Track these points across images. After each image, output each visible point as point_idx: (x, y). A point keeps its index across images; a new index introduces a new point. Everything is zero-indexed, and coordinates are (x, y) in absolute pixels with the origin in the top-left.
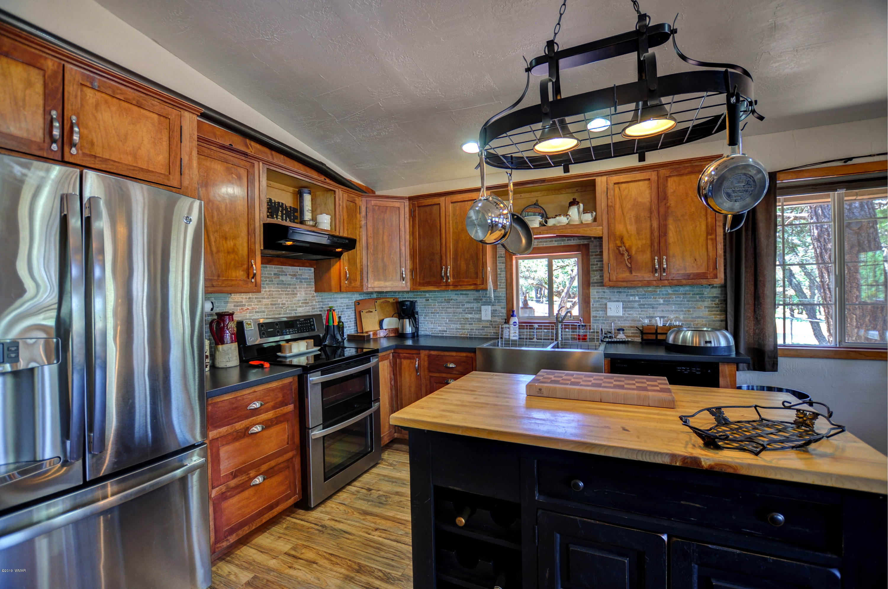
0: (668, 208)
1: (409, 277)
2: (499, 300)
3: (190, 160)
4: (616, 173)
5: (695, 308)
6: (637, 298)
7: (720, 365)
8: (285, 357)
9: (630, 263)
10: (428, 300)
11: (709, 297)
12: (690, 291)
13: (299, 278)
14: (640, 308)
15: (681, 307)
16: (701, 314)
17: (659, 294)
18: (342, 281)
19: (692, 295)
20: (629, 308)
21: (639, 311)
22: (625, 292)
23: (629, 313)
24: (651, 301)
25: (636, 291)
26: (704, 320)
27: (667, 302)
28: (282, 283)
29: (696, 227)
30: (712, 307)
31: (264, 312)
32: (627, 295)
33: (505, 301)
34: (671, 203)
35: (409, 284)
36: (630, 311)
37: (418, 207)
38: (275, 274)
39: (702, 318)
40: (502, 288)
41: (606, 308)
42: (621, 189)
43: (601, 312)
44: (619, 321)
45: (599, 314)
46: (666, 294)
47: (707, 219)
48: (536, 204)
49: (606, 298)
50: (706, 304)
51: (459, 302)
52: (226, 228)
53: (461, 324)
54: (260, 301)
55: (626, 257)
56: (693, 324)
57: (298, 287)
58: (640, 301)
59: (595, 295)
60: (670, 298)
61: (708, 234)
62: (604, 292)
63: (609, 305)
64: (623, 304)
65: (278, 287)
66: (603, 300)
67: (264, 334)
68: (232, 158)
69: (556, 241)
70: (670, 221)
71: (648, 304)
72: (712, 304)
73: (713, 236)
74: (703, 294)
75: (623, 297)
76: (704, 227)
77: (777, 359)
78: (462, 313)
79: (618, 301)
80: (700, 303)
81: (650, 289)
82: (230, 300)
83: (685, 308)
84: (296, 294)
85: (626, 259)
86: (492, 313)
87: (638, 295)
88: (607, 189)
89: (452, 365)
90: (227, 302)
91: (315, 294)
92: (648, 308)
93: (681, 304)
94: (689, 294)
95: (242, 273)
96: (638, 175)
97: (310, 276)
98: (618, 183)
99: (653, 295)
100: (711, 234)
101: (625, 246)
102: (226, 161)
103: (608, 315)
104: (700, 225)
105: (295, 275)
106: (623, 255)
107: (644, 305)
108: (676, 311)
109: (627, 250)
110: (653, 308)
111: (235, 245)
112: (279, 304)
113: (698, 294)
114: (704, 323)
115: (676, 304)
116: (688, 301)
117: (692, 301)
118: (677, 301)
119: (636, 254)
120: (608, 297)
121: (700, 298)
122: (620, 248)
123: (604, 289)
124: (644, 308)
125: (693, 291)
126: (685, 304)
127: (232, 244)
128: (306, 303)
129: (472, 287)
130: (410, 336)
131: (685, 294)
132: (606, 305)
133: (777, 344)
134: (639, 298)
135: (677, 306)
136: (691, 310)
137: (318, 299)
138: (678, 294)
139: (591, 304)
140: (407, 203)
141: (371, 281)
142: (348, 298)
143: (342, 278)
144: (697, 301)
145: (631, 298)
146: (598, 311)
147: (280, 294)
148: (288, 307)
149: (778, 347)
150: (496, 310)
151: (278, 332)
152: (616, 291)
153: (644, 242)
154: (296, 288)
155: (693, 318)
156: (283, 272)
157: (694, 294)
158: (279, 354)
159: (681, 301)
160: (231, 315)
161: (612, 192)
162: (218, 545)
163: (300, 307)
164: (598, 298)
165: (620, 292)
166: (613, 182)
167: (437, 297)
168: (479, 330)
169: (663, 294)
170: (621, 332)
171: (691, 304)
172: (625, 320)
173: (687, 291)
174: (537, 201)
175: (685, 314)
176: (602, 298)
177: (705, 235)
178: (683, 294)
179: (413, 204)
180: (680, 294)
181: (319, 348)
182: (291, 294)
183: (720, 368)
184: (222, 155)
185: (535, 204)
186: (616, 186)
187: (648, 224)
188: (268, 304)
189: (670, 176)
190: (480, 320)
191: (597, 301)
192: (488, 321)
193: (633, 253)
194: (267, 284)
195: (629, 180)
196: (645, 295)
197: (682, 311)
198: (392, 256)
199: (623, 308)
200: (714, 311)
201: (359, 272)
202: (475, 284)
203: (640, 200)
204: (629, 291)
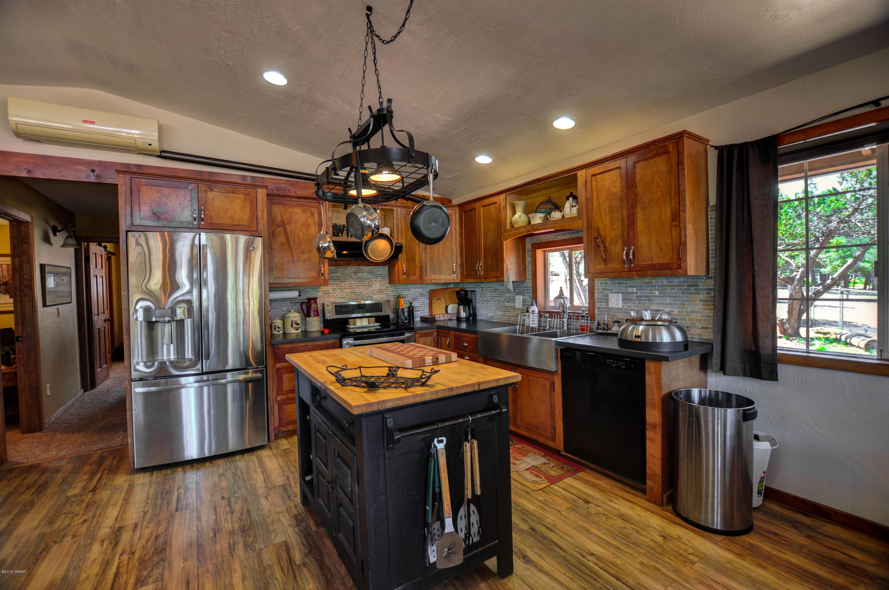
0: (636, 195)
1: (459, 271)
2: (527, 290)
3: (263, 214)
4: (593, 165)
5: (690, 301)
6: (635, 290)
7: (646, 362)
8: (349, 328)
9: (605, 255)
10: (483, 290)
11: (704, 289)
12: (684, 282)
13: (374, 274)
14: (638, 300)
15: (677, 300)
16: (696, 308)
17: (655, 286)
18: (400, 276)
19: (687, 286)
20: (628, 299)
21: (636, 303)
22: (624, 283)
23: (629, 305)
24: (647, 293)
25: (633, 282)
26: (699, 315)
27: (663, 295)
28: (360, 278)
29: (661, 213)
30: (707, 301)
31: (345, 298)
32: (626, 287)
33: (531, 291)
34: (639, 189)
35: (459, 277)
36: (629, 303)
37: (464, 212)
38: (354, 272)
39: (697, 312)
40: (529, 279)
41: (608, 299)
42: (598, 180)
43: (604, 304)
44: (619, 313)
45: (603, 305)
46: (662, 286)
47: (671, 203)
48: (549, 201)
49: (608, 290)
50: (701, 297)
51: (502, 292)
52: (304, 247)
53: (503, 311)
54: (342, 291)
55: (602, 249)
56: (688, 319)
57: (373, 280)
58: (637, 293)
59: (598, 286)
60: (665, 290)
61: (673, 220)
62: (607, 283)
63: (611, 296)
64: (622, 296)
65: (356, 281)
66: (606, 291)
67: (339, 312)
68: (306, 203)
69: (568, 234)
70: (639, 209)
71: (645, 297)
72: (707, 297)
73: (677, 223)
74: (698, 286)
75: (623, 289)
76: (669, 213)
77: (776, 366)
78: (503, 302)
79: (618, 293)
80: (695, 296)
81: (646, 280)
82: (320, 290)
83: (680, 301)
84: (372, 285)
85: (602, 250)
86: (523, 302)
87: (635, 287)
88: (586, 182)
89: (466, 344)
90: (318, 291)
91: (389, 285)
92: (645, 300)
93: (675, 297)
94: (684, 286)
95: (314, 273)
96: (610, 164)
97: (384, 272)
98: (594, 175)
99: (648, 286)
100: (675, 221)
101: (601, 238)
102: (302, 206)
103: (610, 306)
104: (666, 211)
105: (371, 272)
106: (599, 246)
107: (641, 297)
108: (671, 304)
109: (602, 242)
110: (649, 300)
111: (310, 256)
112: (357, 293)
113: (692, 286)
114: (699, 318)
115: (670, 296)
116: (683, 293)
117: (687, 294)
118: (671, 293)
119: (609, 245)
120: (610, 288)
121: (694, 290)
122: (597, 240)
123: (606, 280)
124: (641, 300)
125: (687, 282)
126: (679, 297)
127: (308, 256)
128: (380, 291)
129: (495, 279)
130: (464, 319)
131: (680, 286)
132: (608, 296)
133: (776, 347)
134: (637, 290)
135: (672, 299)
136: (686, 303)
137: (391, 289)
138: (672, 286)
139: (596, 295)
140: (457, 209)
141: (429, 274)
142: (423, 288)
143: (400, 273)
144: (691, 293)
145: (630, 289)
146: (601, 302)
147: (358, 286)
148: (365, 295)
149: (778, 352)
150: (525, 300)
151: (350, 311)
152: (616, 282)
153: (616, 232)
154: (372, 281)
155: (687, 312)
156: (361, 270)
157: (688, 286)
158: (347, 326)
159: (676, 293)
160: (315, 299)
161: (590, 184)
162: (281, 428)
163: (375, 294)
164: (602, 289)
165: (620, 283)
166: (590, 175)
167: (488, 287)
168: (514, 317)
169: (658, 286)
170: (616, 324)
171: (686, 297)
172: (624, 312)
173: (681, 282)
174: (550, 197)
175: (680, 308)
176: (604, 289)
177: (670, 222)
178: (677, 286)
179: (461, 210)
180: (676, 286)
181: (379, 324)
182: (367, 286)
183: (646, 364)
184: (299, 203)
185: (547, 201)
186: (593, 178)
187: (620, 214)
188: (348, 293)
189: (637, 162)
190: (514, 308)
191: (601, 293)
192: (520, 309)
193: (608, 244)
194: (348, 279)
195: (603, 170)
196: (641, 286)
197: (677, 304)
198: (446, 254)
199: (623, 300)
200: (709, 305)
201: (418, 268)
202: (497, 277)
203: (613, 189)
204: (628, 282)
